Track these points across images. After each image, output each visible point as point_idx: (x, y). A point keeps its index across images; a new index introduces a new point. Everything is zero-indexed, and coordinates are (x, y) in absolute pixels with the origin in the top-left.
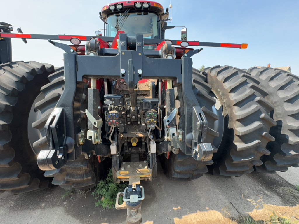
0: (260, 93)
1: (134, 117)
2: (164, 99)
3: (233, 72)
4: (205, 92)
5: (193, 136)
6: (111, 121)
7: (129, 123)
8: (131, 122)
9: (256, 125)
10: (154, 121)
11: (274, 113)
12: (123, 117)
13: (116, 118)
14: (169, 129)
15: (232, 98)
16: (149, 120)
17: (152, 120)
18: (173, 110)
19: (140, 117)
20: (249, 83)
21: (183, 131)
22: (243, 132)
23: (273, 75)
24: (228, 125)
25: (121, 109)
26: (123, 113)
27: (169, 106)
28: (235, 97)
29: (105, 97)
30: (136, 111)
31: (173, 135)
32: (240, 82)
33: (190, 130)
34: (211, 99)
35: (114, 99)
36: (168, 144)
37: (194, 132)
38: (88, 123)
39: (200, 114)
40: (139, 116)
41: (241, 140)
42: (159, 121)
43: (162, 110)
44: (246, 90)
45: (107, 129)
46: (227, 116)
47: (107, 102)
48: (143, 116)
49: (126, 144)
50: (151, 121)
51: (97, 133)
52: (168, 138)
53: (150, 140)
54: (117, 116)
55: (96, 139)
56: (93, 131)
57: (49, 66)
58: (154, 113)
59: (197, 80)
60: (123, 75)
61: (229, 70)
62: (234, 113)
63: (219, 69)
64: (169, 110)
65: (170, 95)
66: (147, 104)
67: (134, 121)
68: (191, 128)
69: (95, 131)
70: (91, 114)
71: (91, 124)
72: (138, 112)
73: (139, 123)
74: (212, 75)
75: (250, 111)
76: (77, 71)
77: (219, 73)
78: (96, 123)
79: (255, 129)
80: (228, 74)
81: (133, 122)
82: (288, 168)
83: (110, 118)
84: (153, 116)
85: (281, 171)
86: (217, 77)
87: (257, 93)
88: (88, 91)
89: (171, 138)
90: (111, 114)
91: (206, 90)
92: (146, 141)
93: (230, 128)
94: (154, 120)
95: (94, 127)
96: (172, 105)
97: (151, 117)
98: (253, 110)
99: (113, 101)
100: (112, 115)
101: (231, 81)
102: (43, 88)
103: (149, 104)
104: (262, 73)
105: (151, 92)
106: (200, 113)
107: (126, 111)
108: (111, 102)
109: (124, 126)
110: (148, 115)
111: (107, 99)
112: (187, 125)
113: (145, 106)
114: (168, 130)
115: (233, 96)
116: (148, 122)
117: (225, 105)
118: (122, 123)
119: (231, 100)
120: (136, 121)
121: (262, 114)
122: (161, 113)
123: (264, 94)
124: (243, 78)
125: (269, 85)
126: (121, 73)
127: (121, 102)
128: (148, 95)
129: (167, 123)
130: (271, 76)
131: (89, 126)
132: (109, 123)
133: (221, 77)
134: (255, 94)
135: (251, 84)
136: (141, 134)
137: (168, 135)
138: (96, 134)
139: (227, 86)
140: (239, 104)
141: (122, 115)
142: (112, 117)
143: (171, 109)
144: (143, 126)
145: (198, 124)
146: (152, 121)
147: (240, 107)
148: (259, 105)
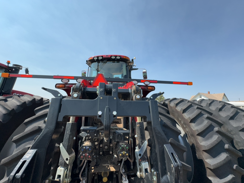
0: (216, 124)
1: (106, 147)
2: (134, 128)
3: (188, 105)
4: (169, 122)
5: (169, 180)
6: (84, 155)
7: (101, 153)
8: (103, 152)
9: (223, 156)
10: (126, 154)
11: (234, 141)
12: (96, 147)
13: (89, 151)
14: (141, 163)
15: (194, 128)
16: (121, 153)
17: (124, 152)
18: (144, 142)
20: (204, 115)
21: (158, 172)
22: (215, 165)
23: (220, 107)
24: (197, 155)
25: (95, 139)
26: (96, 143)
27: (140, 139)
28: (196, 127)
29: (82, 130)
30: (109, 142)
31: (146, 170)
33: (164, 173)
35: (89, 131)
36: (141, 181)
37: (169, 174)
38: (60, 159)
39: (172, 154)
40: (111, 145)
42: (130, 154)
44: (203, 121)
45: (78, 162)
46: (193, 144)
47: (83, 134)
48: (116, 147)
49: (96, 178)
50: (123, 154)
51: (67, 170)
52: (140, 174)
53: (122, 175)
54: (90, 149)
55: (65, 178)
56: (63, 169)
57: (39, 98)
58: (126, 146)
59: (161, 112)
60: (100, 116)
61: (184, 102)
62: (199, 143)
63: (177, 102)
64: (140, 142)
65: (140, 128)
66: (120, 136)
67: (106, 150)
68: (166, 169)
69: (66, 168)
70: (65, 148)
71: (63, 160)
73: (111, 153)
74: (171, 106)
75: (213, 142)
76: (60, 112)
77: (177, 105)
78: (69, 159)
79: (225, 162)
80: (185, 106)
81: (105, 151)
83: (84, 151)
84: (125, 149)
86: (176, 108)
87: (214, 124)
88: (67, 125)
89: (144, 175)
90: (84, 148)
91: (170, 121)
92: (117, 174)
93: (199, 159)
94: (126, 152)
95: (65, 163)
96: (143, 137)
97: (123, 149)
98: (215, 141)
99: (88, 133)
100: (85, 148)
101: (189, 112)
102: (26, 121)
103: (121, 136)
104: (210, 104)
105: (122, 120)
106: (172, 152)
107: (99, 142)
108: (87, 135)
109: (96, 159)
110: (121, 148)
111: (83, 131)
112: (161, 165)
113: (118, 138)
114: (140, 165)
115: (194, 126)
116: (120, 155)
117: (188, 133)
118: (94, 155)
119: (193, 129)
120: (108, 150)
121: (226, 145)
122: (132, 142)
123: (220, 125)
124: (198, 110)
125: (220, 115)
126: (98, 114)
127: (95, 135)
128: (120, 123)
129: (139, 157)
130: (219, 108)
131: (61, 162)
132: (82, 157)
133: (179, 108)
134: (212, 124)
135: (206, 115)
136: (113, 167)
137: (140, 171)
138: (66, 172)
139: (186, 116)
140: (203, 134)
142: (85, 151)
143: (142, 142)
144: (116, 157)
145: (172, 166)
146: (124, 154)
147: (203, 136)
148: (219, 136)
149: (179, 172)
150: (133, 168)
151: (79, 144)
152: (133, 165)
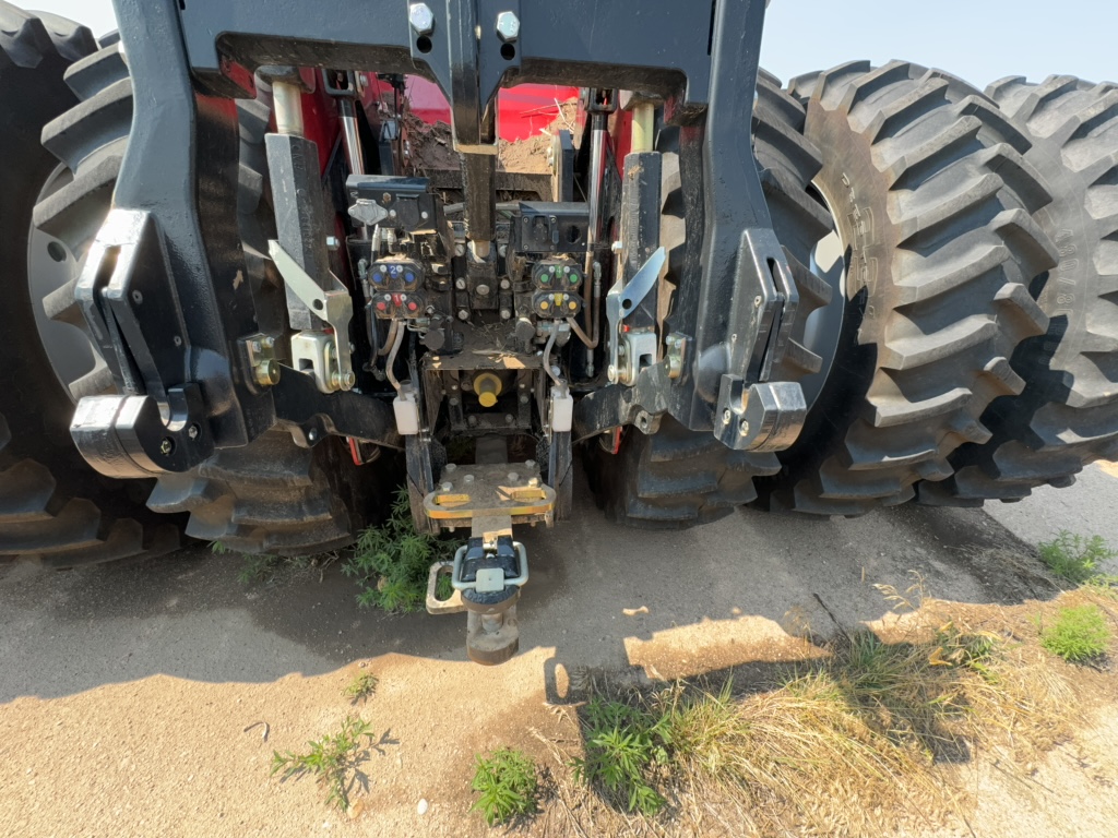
0: (1019, 195)
1: (483, 289)
2: (612, 214)
3: (927, 91)
4: (791, 179)
5: (730, 358)
6: (387, 297)
7: (464, 314)
8: (473, 313)
9: (972, 326)
10: (568, 302)
11: (1047, 288)
12: (437, 285)
13: (407, 283)
14: (629, 336)
15: (901, 214)
16: (547, 300)
17: (559, 298)
18: (650, 255)
19: (510, 288)
20: (983, 147)
21: (690, 339)
22: (913, 357)
23: (1093, 113)
24: (860, 330)
25: (426, 249)
26: (436, 267)
27: (635, 237)
28: (910, 210)
29: (353, 189)
30: (491, 263)
31: (644, 360)
32: (950, 136)
33: (718, 334)
34: (814, 214)
35: (394, 198)
36: (618, 396)
37: (734, 340)
38: (290, 303)
39: (771, 262)
40: (505, 284)
41: (898, 390)
42: (587, 305)
43: (600, 262)
44: (965, 176)
45: (373, 335)
46: (862, 293)
47: (361, 209)
48: (524, 286)
49: (454, 401)
50: (554, 302)
51: (333, 347)
52: (620, 374)
53: (549, 382)
54: (410, 277)
55: (331, 371)
56: (314, 339)
57: (70, 32)
58: (567, 269)
59: (765, 120)
60: (424, 42)
61: (907, 81)
62: (895, 279)
63: (862, 79)
64: (634, 254)
65: (641, 186)
66: (540, 225)
67: (485, 306)
68: (725, 325)
69: (324, 338)
70: (295, 260)
71: (304, 309)
72: (501, 263)
73: (505, 314)
74: (826, 109)
75: (961, 271)
76: (183, 7)
77: (862, 94)
78: (324, 302)
79: (965, 345)
80: (903, 99)
81: (481, 311)
82: (1033, 490)
83: (383, 283)
84: (563, 282)
85: (1004, 501)
86: (850, 119)
87: (1007, 194)
88: (268, 145)
89: (632, 373)
90: (383, 269)
91: (796, 171)
92: (532, 390)
93: (866, 342)
94: (566, 297)
95: (315, 319)
96: (648, 236)
97: (555, 284)
98: (973, 265)
99: (387, 207)
100: (388, 269)
101: (911, 133)
102: (51, 130)
103: (546, 225)
104: (1044, 102)
105: (555, 181)
106: (771, 256)
107: (449, 261)
108: (382, 213)
109: (442, 326)
110: (545, 278)
111: (361, 196)
112: (709, 311)
113: (532, 236)
114: (621, 343)
115: (903, 205)
116: (544, 305)
117: (860, 247)
118: (435, 312)
119: (894, 221)
120: (493, 307)
121: (1006, 285)
122: (598, 275)
123: (1035, 197)
124: (967, 120)
125: (1061, 163)
126: (413, 28)
127: (425, 215)
128: (543, 197)
129: (623, 313)
130: (1082, 121)
131: (296, 315)
132: (380, 305)
133: (865, 118)
134: (998, 195)
135: (994, 148)
136: (515, 359)
137: (622, 362)
138: (330, 352)
139: (886, 156)
140: (923, 241)
141: (431, 276)
142: (390, 282)
143: (641, 251)
144: (523, 323)
145: (757, 303)
146: (558, 304)
147: (925, 252)
148: (1003, 245)
149: (781, 321)
150: (596, 374)
151: (362, 273)
152: (594, 363)
